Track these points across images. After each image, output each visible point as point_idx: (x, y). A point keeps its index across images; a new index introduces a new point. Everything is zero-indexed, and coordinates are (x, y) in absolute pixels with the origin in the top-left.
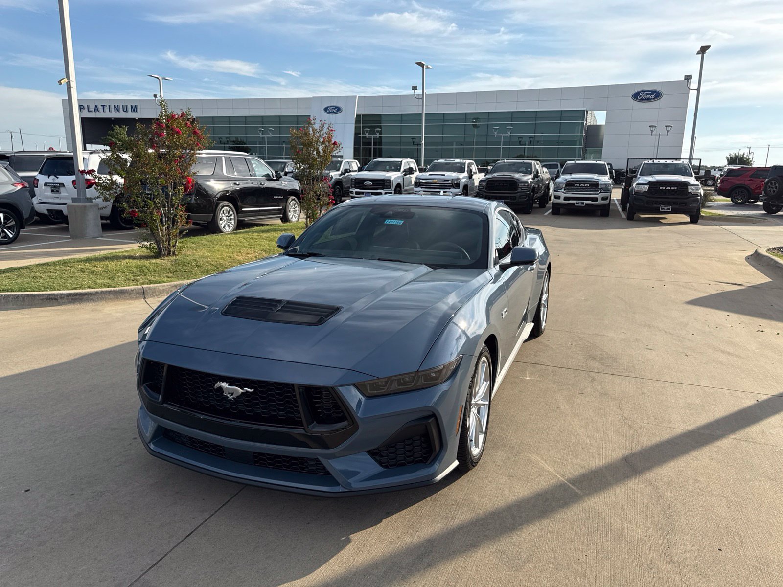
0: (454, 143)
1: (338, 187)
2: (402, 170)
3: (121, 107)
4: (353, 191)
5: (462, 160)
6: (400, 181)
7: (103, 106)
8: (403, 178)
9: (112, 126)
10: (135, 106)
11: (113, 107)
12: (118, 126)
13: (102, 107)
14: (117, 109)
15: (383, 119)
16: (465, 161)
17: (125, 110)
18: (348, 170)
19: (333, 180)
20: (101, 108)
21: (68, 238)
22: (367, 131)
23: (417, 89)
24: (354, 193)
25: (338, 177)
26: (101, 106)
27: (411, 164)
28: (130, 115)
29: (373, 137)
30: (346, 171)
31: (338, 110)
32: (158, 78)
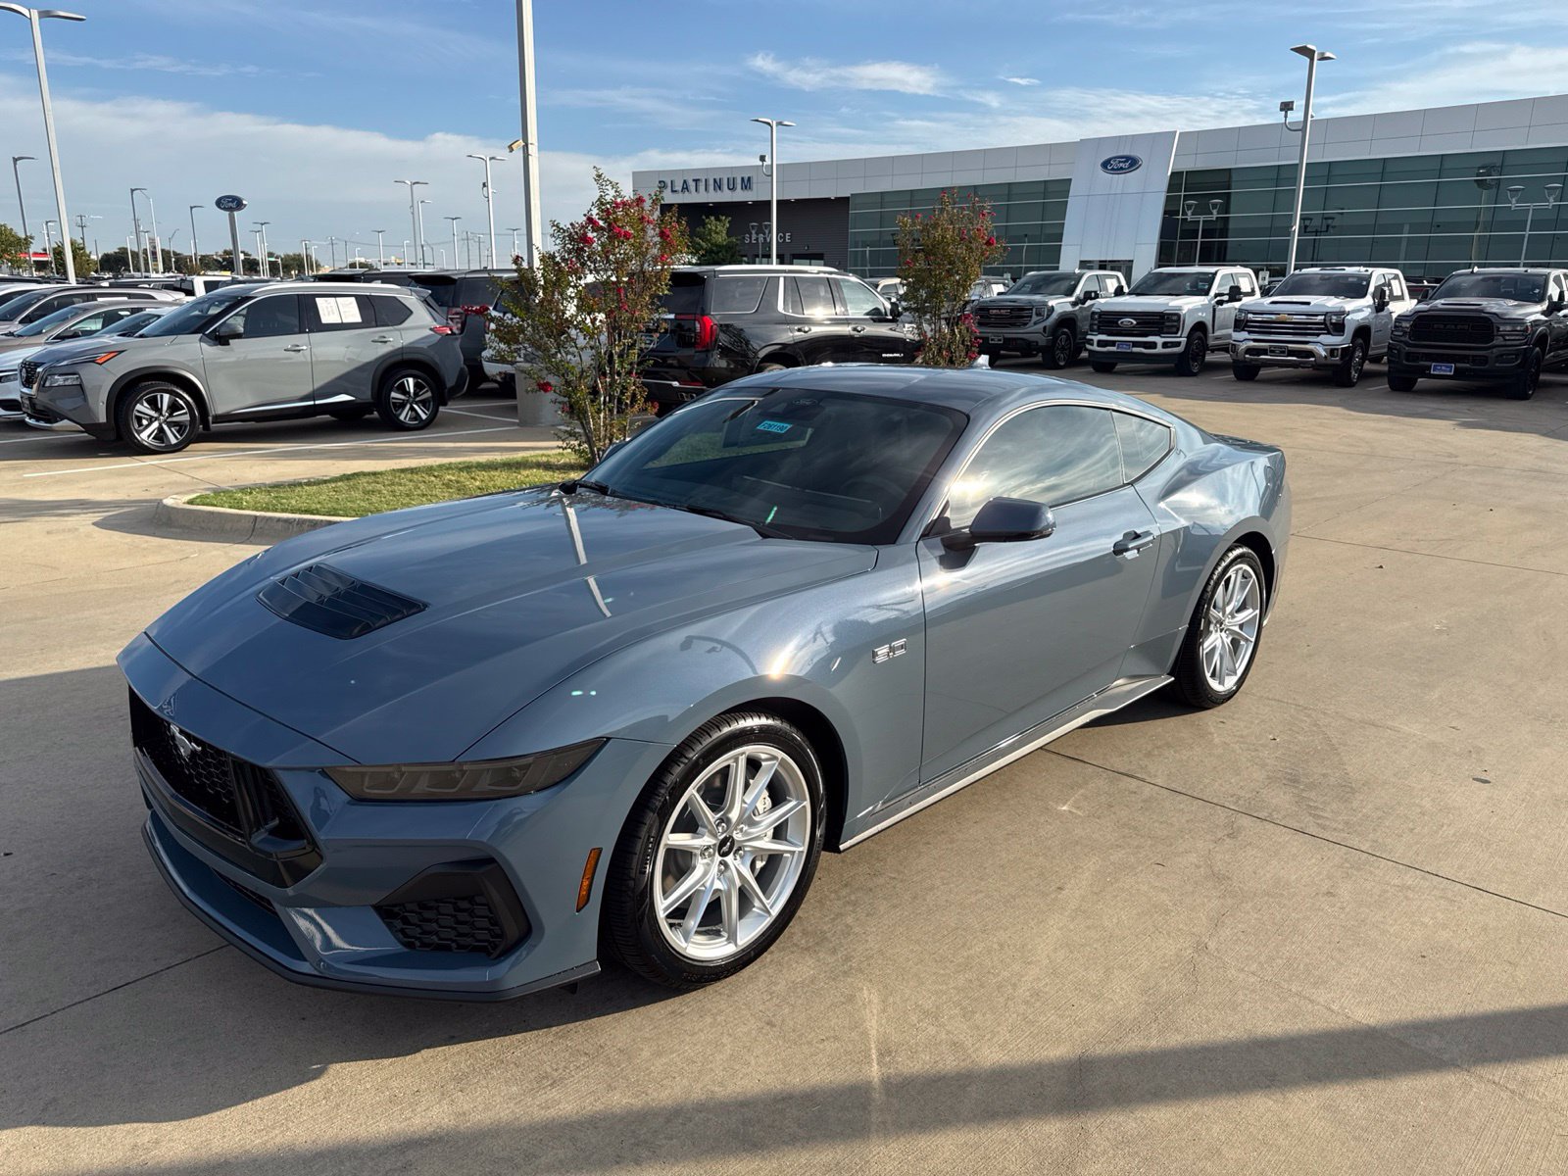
0: (1407, 228)
1: (1066, 330)
2: (1212, 293)
3: (725, 182)
4: (1092, 340)
5: (1362, 269)
6: (1205, 317)
7: (696, 181)
8: (1214, 310)
9: (704, 217)
10: (749, 178)
11: (711, 182)
12: (713, 218)
13: (694, 184)
14: (718, 185)
15: (1235, 177)
16: (1370, 270)
17: (731, 187)
18: (1093, 295)
19: (1054, 316)
20: (692, 185)
21: (514, 424)
22: (1189, 207)
23: (1292, 109)
24: (1095, 343)
25: (1069, 308)
26: (694, 180)
27: (1240, 279)
28: (740, 196)
29: (1202, 218)
30: (1088, 296)
31: (1132, 163)
32: (768, 124)
